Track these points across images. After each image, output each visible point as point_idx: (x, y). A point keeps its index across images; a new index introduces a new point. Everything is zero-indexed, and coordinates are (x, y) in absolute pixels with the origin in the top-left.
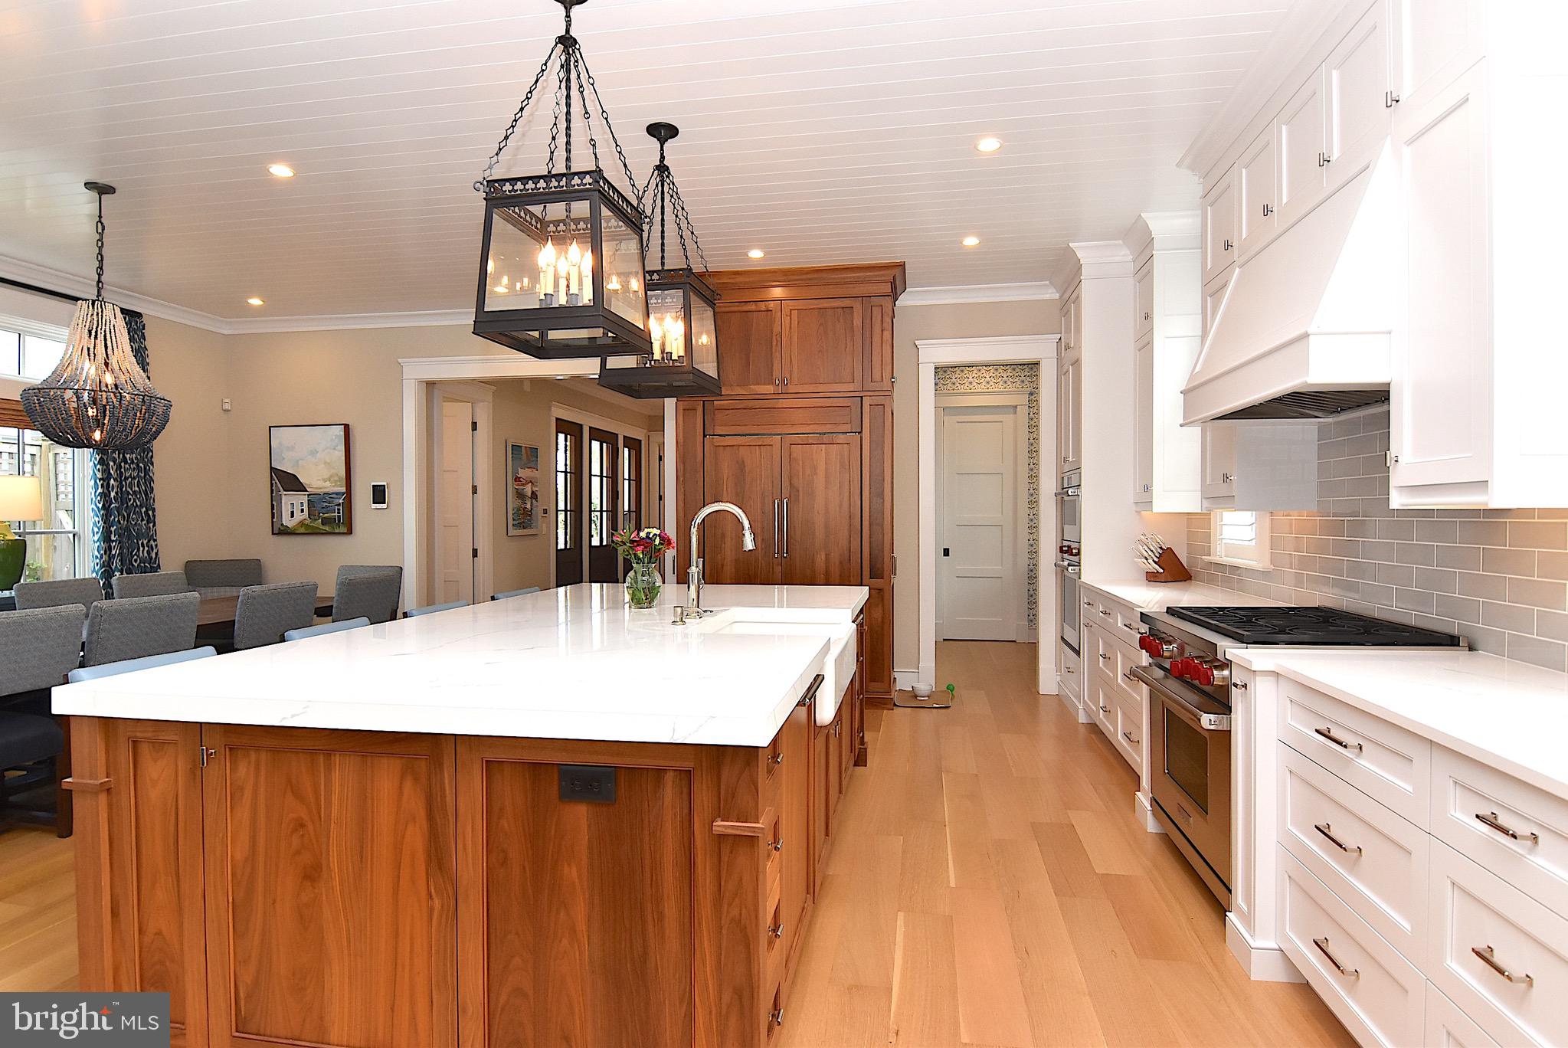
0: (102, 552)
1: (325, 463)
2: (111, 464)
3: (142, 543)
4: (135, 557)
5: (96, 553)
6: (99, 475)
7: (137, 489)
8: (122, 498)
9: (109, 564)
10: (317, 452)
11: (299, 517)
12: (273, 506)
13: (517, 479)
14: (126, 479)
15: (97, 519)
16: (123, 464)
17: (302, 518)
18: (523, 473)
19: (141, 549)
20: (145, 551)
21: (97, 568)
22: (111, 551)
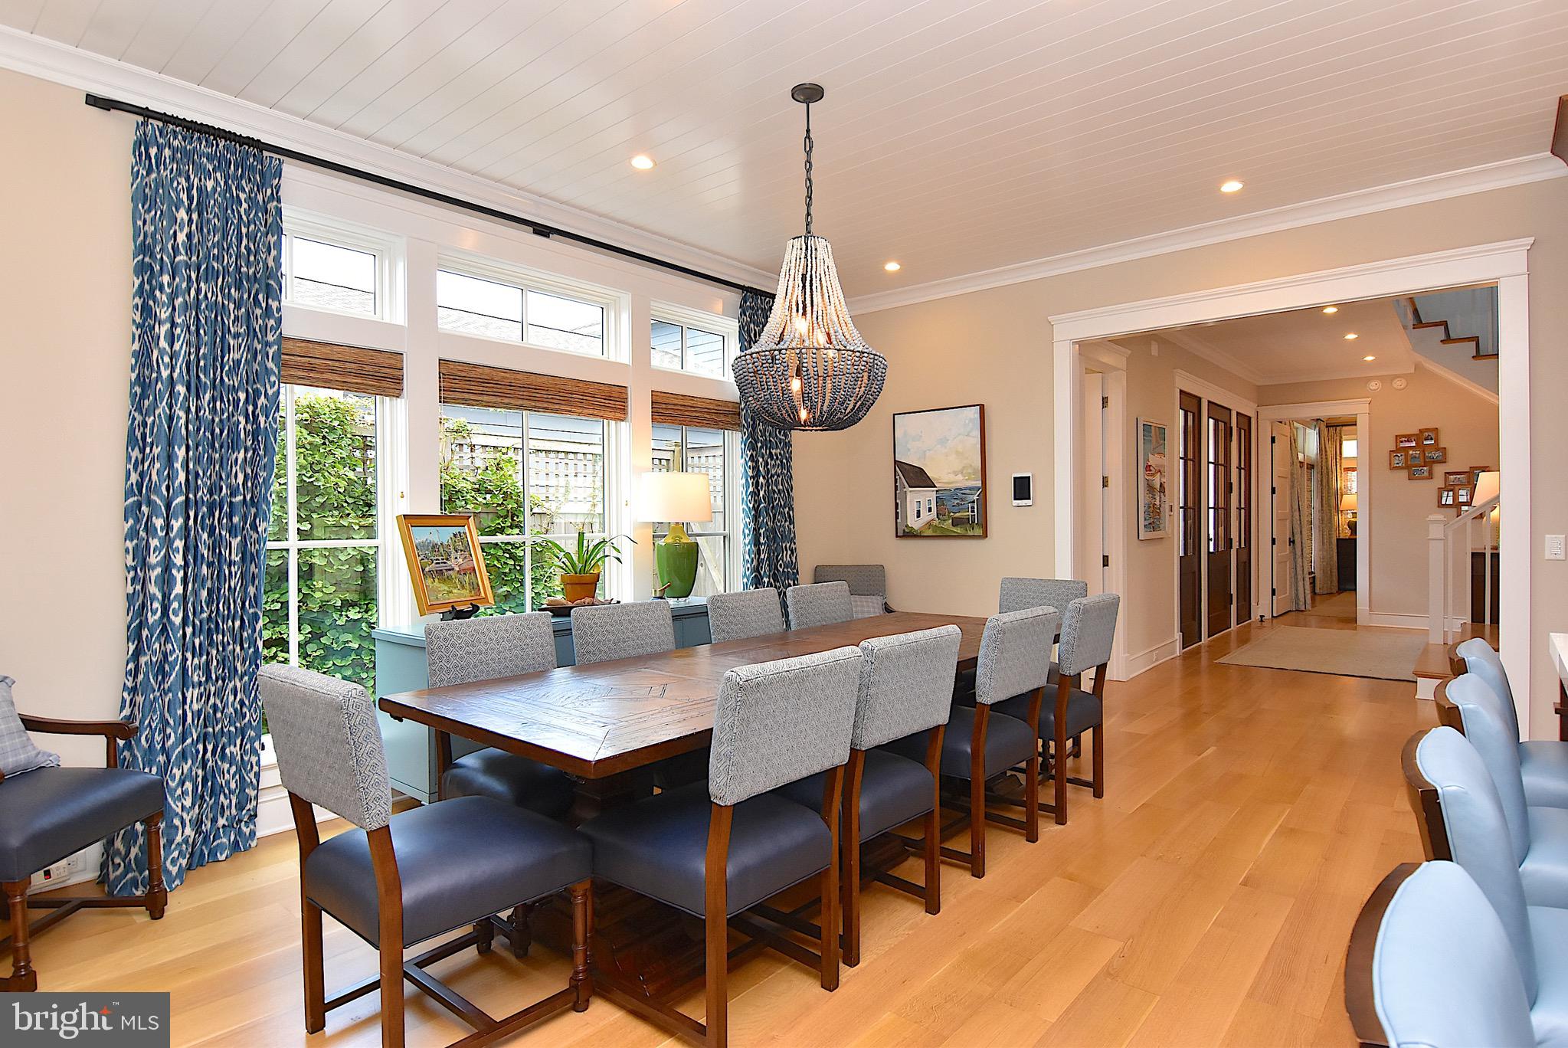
0: (753, 556)
1: (957, 453)
2: (761, 460)
3: (786, 547)
4: (781, 562)
5: (747, 557)
6: (750, 474)
7: (780, 487)
8: (769, 499)
9: (758, 568)
10: (948, 440)
11: (926, 516)
12: (897, 504)
13: (1148, 468)
14: (772, 476)
15: (748, 520)
16: (769, 460)
17: (929, 518)
18: (1154, 460)
19: (785, 552)
20: (788, 555)
21: (748, 573)
22: (760, 555)
